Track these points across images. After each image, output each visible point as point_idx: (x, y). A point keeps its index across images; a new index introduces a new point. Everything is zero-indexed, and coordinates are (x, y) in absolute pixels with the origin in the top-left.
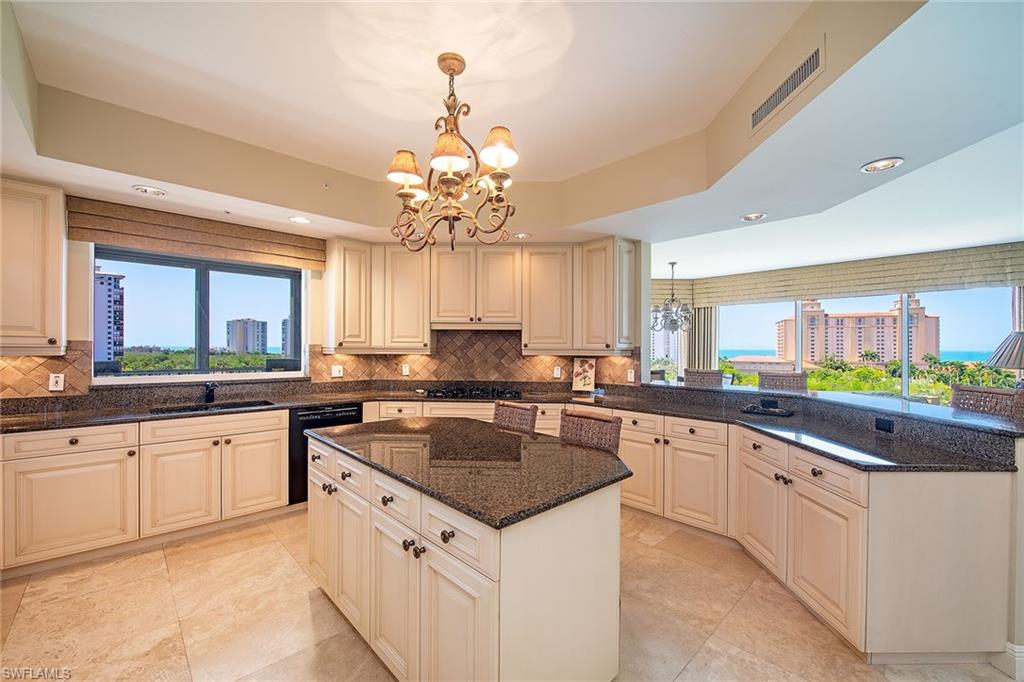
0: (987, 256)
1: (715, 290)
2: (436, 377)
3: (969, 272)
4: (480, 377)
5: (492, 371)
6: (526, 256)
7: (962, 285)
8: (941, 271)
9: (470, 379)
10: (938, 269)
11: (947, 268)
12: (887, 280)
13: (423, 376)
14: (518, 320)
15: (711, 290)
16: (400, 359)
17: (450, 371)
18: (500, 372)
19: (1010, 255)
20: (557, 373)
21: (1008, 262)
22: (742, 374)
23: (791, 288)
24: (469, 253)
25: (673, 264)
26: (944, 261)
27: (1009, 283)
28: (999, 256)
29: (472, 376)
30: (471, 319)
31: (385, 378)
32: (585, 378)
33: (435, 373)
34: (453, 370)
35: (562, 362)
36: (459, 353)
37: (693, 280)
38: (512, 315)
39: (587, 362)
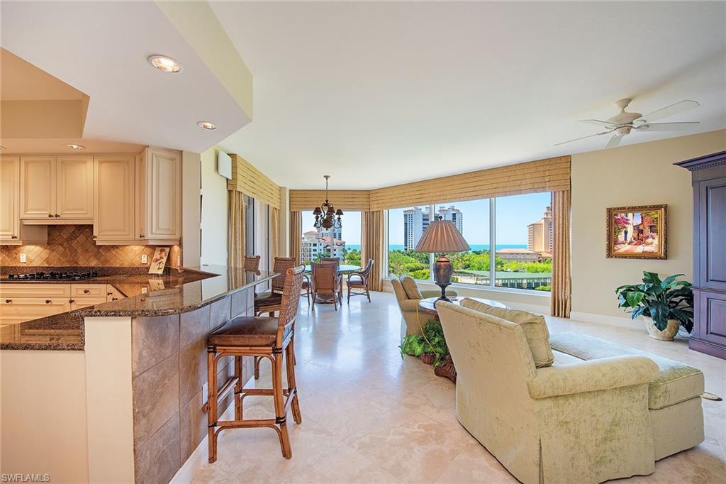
0: (534, 169)
1: (381, 198)
2: (48, 263)
3: (524, 182)
4: (82, 263)
5: (91, 259)
6: (96, 164)
7: (519, 192)
8: (508, 181)
9: (74, 265)
10: (506, 179)
11: (512, 179)
12: (477, 188)
13: (37, 263)
14: (89, 216)
15: (379, 198)
16: (18, 249)
17: (59, 259)
18: (98, 259)
19: (548, 167)
20: (144, 259)
21: (547, 173)
22: (503, 262)
23: (423, 196)
24: (50, 161)
25: (327, 177)
26: (509, 174)
27: (548, 189)
28: (542, 169)
29: (76, 263)
30: (50, 216)
31: (7, 265)
32: (160, 263)
33: (47, 260)
34: (61, 258)
35: (148, 250)
36: (65, 245)
37: (369, 191)
38: (85, 212)
39: (164, 250)
